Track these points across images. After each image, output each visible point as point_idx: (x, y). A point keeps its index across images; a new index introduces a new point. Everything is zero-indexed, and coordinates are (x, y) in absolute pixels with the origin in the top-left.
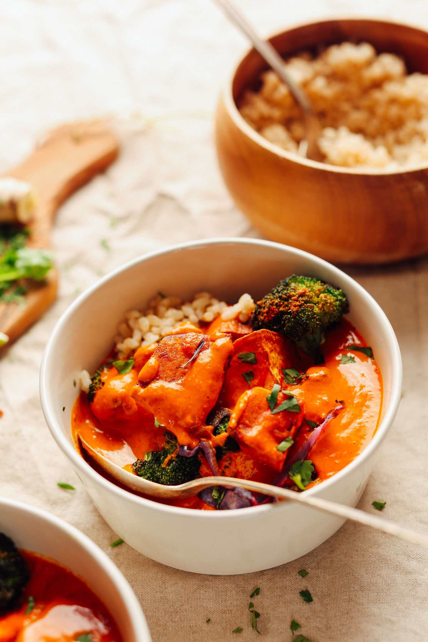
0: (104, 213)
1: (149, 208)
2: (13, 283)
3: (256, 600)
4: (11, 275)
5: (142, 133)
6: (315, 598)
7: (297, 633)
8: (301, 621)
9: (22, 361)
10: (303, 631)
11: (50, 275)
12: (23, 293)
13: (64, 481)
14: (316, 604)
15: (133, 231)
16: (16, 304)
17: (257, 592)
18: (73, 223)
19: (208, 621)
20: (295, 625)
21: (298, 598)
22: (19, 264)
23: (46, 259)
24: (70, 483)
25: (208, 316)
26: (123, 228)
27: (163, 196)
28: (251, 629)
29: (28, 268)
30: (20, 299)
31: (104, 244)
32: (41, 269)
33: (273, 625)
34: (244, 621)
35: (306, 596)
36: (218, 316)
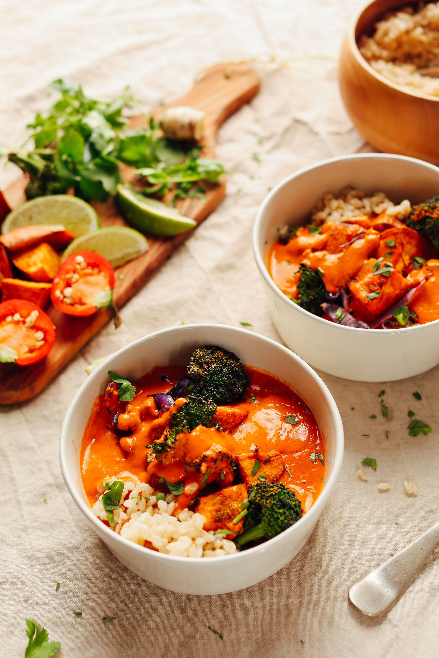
0: (254, 134)
1: (287, 130)
2: (194, 184)
3: (384, 397)
4: (194, 178)
5: (277, 71)
6: (423, 398)
7: (413, 418)
8: (415, 411)
9: (204, 238)
10: (417, 417)
11: (221, 178)
12: (203, 192)
13: (244, 321)
14: (424, 401)
15: (276, 147)
16: (199, 199)
17: (383, 393)
18: (230, 140)
19: (353, 409)
20: (411, 414)
21: (412, 398)
22: (200, 169)
23: (220, 166)
24: (249, 322)
25: (378, 210)
26: (268, 145)
27: (297, 121)
28: (382, 417)
29: (208, 173)
30: (200, 195)
31: (256, 158)
32: (217, 173)
33: (396, 414)
34: (377, 411)
35: (417, 396)
36: (384, 212)
